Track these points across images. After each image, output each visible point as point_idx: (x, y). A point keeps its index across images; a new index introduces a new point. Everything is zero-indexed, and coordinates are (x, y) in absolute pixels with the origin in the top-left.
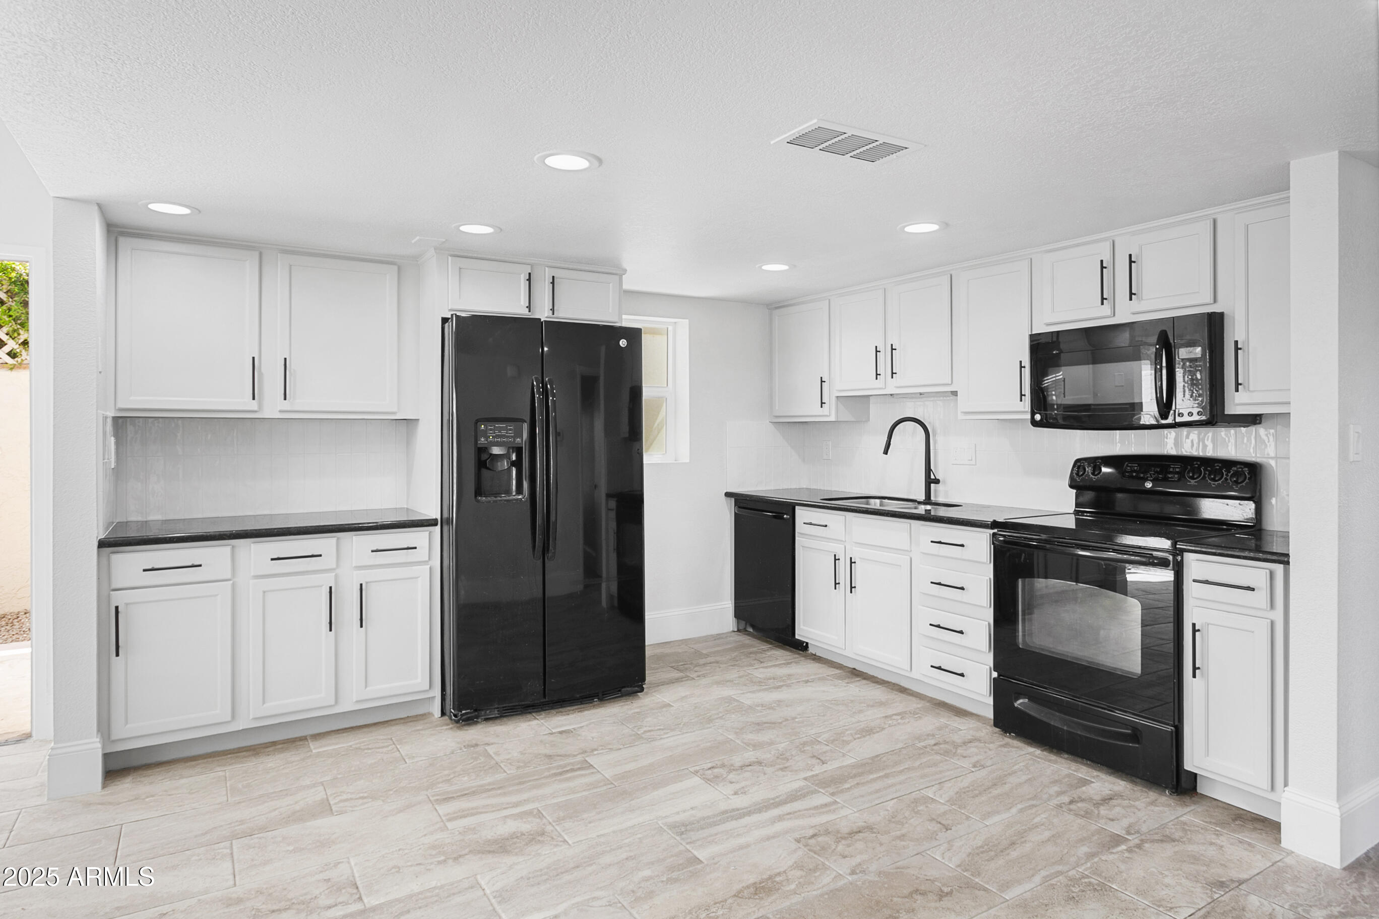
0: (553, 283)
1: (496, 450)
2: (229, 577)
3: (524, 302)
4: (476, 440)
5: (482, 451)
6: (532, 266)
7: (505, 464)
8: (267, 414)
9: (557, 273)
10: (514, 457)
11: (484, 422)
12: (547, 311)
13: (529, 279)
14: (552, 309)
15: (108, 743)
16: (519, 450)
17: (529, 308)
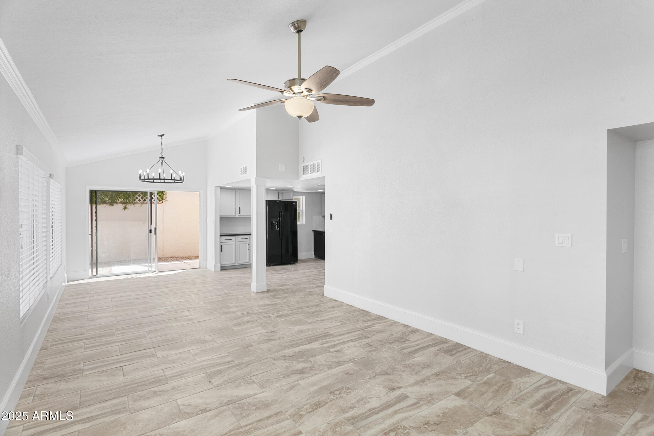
0: (282, 193)
1: (274, 222)
2: (235, 241)
3: (277, 197)
4: (271, 220)
5: (272, 222)
6: (278, 191)
7: (275, 224)
8: (237, 216)
9: (282, 192)
10: (276, 223)
11: (272, 217)
12: (281, 199)
13: (278, 193)
14: (282, 198)
15: (221, 265)
16: (277, 222)
17: (278, 198)
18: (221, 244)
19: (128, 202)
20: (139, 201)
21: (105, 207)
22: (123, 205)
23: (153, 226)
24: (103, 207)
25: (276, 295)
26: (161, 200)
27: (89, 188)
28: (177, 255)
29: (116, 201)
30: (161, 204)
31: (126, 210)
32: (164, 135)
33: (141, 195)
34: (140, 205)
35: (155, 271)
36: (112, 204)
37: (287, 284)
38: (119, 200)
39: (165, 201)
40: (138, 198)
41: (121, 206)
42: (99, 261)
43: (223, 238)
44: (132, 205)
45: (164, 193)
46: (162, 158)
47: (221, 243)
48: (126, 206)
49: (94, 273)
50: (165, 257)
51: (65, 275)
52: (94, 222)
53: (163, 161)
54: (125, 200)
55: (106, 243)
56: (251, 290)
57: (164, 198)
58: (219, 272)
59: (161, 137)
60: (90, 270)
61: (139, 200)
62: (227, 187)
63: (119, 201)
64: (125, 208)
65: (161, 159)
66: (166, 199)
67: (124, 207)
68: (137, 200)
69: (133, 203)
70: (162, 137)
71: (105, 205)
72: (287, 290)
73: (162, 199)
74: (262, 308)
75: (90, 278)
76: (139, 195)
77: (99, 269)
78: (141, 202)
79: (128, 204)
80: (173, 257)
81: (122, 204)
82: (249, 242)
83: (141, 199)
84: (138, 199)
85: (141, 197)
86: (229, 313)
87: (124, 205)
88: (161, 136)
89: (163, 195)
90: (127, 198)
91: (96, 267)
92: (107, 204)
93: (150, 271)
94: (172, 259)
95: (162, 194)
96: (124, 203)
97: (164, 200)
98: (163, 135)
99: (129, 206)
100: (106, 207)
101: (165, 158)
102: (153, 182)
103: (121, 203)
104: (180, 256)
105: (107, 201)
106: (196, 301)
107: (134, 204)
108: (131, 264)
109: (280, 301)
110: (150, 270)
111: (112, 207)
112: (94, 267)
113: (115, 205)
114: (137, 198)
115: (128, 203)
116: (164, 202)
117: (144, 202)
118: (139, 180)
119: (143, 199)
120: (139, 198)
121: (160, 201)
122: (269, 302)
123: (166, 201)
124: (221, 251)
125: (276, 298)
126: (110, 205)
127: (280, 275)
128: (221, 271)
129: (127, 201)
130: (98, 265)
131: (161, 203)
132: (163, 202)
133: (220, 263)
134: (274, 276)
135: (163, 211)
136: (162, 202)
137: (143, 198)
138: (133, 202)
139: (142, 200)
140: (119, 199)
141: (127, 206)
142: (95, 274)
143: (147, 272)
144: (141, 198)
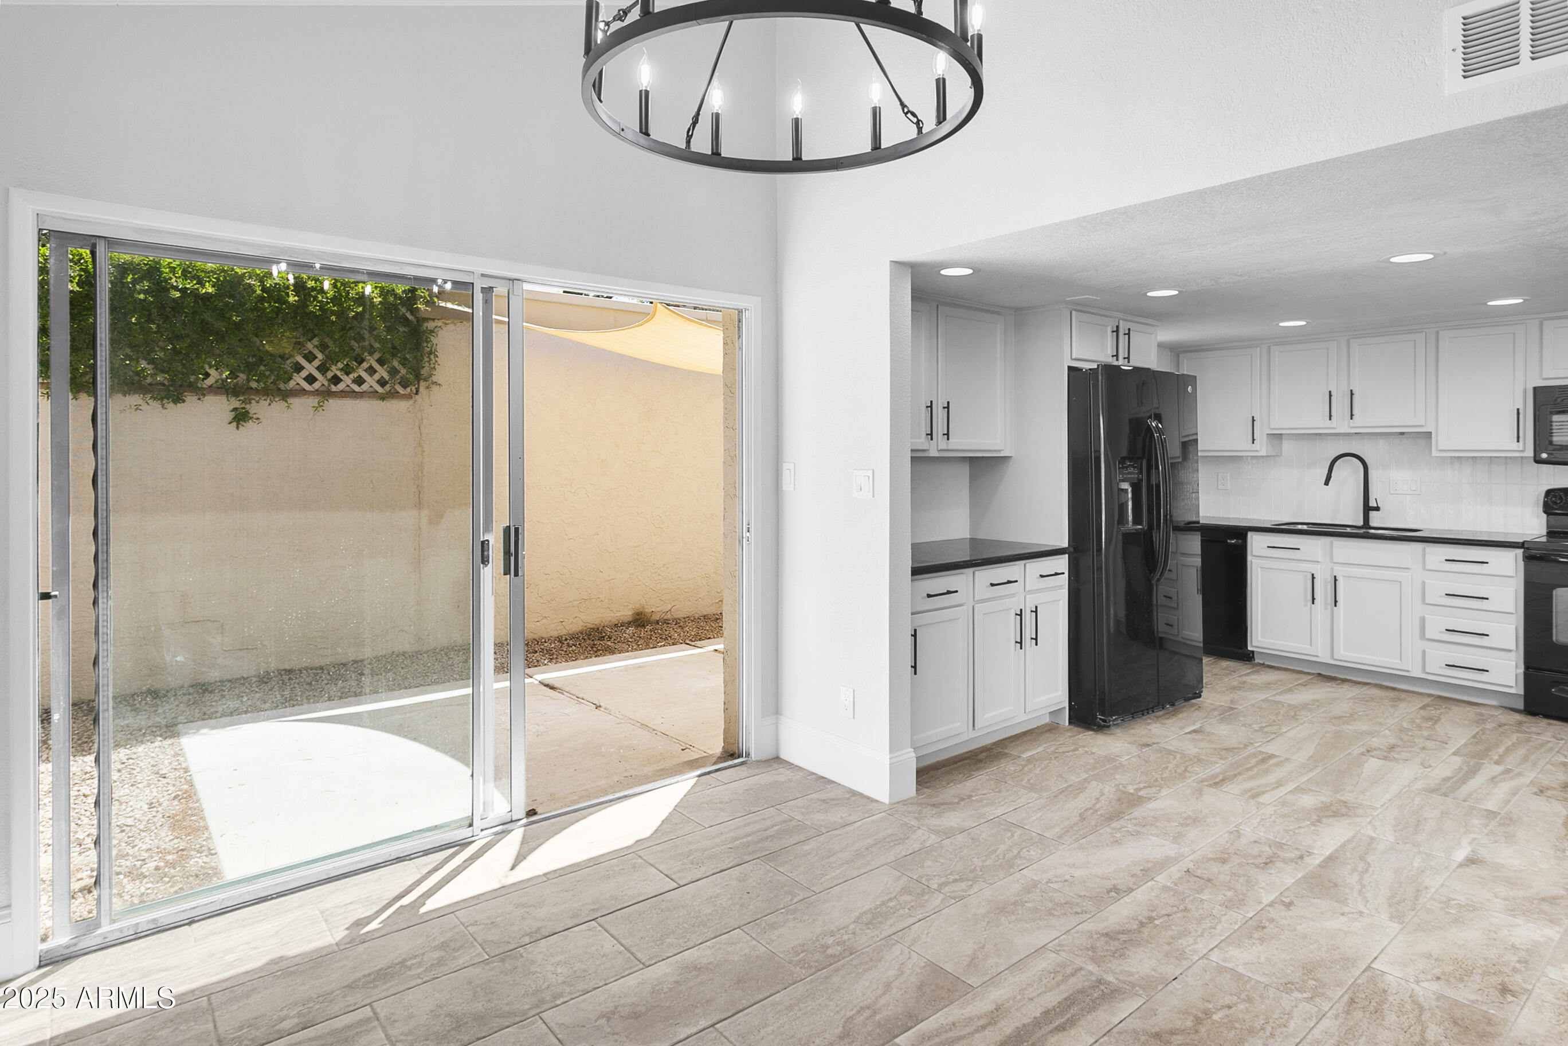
19: (254, 385)
20: (311, 384)
21: (138, 408)
22: (232, 399)
26: (412, 384)
29: (192, 378)
30: (411, 402)
31: (246, 427)
33: (320, 356)
34: (313, 401)
36: (171, 393)
38: (207, 375)
39: (428, 388)
40: (303, 368)
41: (220, 407)
44: (279, 405)
45: (427, 351)
48: (248, 407)
54: (242, 377)
57: (424, 372)
61: (311, 379)
63: (210, 381)
64: (241, 417)
66: (434, 379)
67: (235, 409)
68: (299, 379)
69: (279, 389)
71: (135, 399)
73: (418, 377)
76: (310, 352)
78: (317, 385)
79: (256, 398)
81: (224, 398)
83: (317, 374)
84: (304, 374)
85: (316, 363)
87: (235, 403)
89: (422, 357)
90: (250, 368)
92: (148, 396)
95: (418, 355)
96: (237, 391)
97: (426, 380)
99: (260, 407)
100: (144, 407)
103: (222, 389)
105: (149, 380)
107: (286, 395)
113: (191, 399)
114: (299, 368)
115: (257, 391)
116: (421, 390)
117: (334, 388)
119: (330, 375)
120: (310, 368)
121: (404, 384)
123: (433, 387)
126: (162, 399)
129: (248, 380)
131: (408, 397)
132: (418, 390)
135: (421, 435)
136: (413, 389)
137: (328, 369)
138: (282, 386)
139: (321, 380)
140: (212, 372)
141: (253, 408)
144: (318, 368)
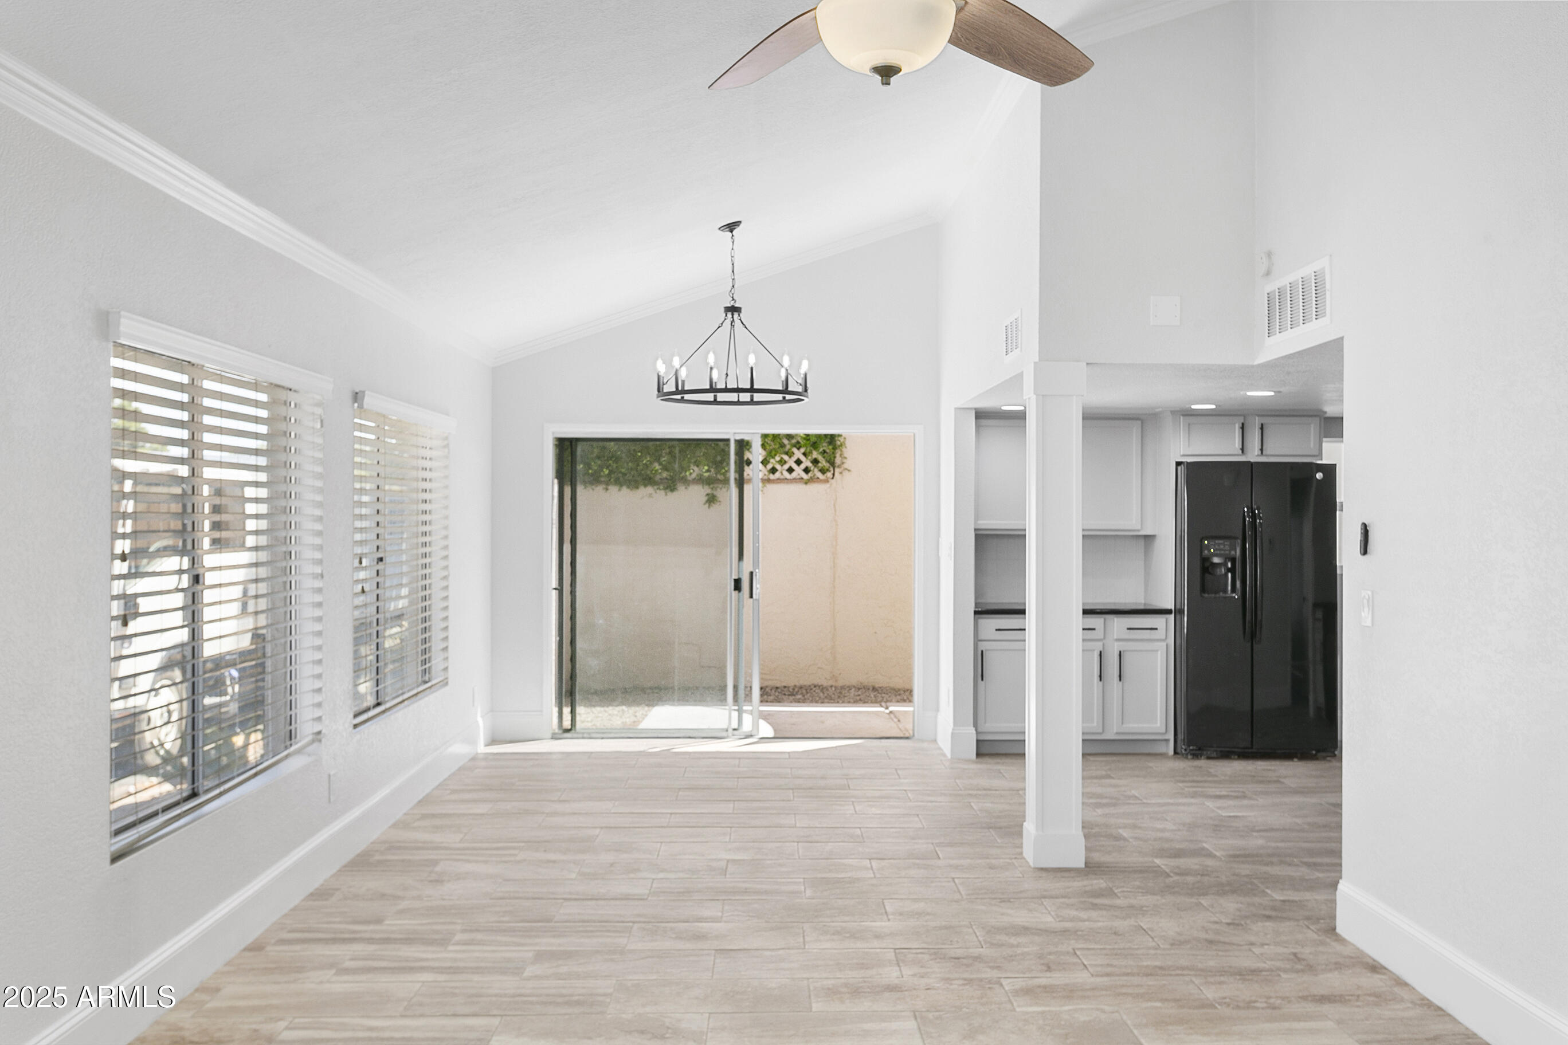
0: (1261, 427)
1: (1216, 560)
3: (1238, 445)
4: (1201, 552)
5: (1206, 560)
6: (1240, 419)
7: (1223, 570)
9: (1265, 420)
10: (1229, 565)
11: (1207, 538)
12: (1257, 451)
13: (1243, 428)
14: (1262, 450)
15: (977, 733)
16: (1233, 560)
17: (1242, 450)
18: (983, 646)
19: (719, 477)
21: (650, 495)
22: (706, 487)
23: (747, 566)
24: (642, 498)
25: (1110, 893)
26: (828, 470)
27: (553, 433)
28: (881, 681)
29: (682, 475)
30: (828, 485)
31: (715, 507)
32: (741, 225)
35: (751, 736)
36: (670, 486)
37: (1203, 849)
38: (693, 471)
39: (840, 470)
41: (697, 493)
42: (579, 680)
43: (990, 624)
45: (838, 443)
46: (733, 310)
47: (980, 643)
48: (714, 493)
49: (567, 723)
50: (840, 684)
51: (480, 720)
52: (567, 548)
53: (737, 322)
54: (715, 470)
55: (601, 621)
56: (1021, 853)
57: (838, 461)
58: (969, 761)
59: (732, 232)
60: (556, 710)
62: (1004, 408)
63: (694, 475)
64: (711, 500)
65: (729, 315)
66: (845, 466)
67: (708, 495)
70: (734, 232)
71: (650, 489)
72: (1176, 878)
73: (832, 464)
74: (1002, 938)
75: (554, 737)
77: (580, 710)
79: (720, 486)
80: (866, 688)
81: (703, 484)
82: (1100, 644)
86: (854, 936)
87: (707, 490)
88: (731, 227)
89: (834, 448)
90: (717, 465)
91: (572, 700)
92: (655, 487)
93: (735, 732)
94: (859, 693)
95: (831, 447)
96: (709, 482)
97: (839, 467)
98: (737, 224)
99: (722, 493)
101: (743, 310)
102: (715, 402)
103: (700, 480)
104: (892, 685)
105: (658, 477)
106: (783, 869)
108: (674, 701)
109: (1100, 924)
110: (735, 730)
111: (673, 497)
112: (567, 706)
113: (681, 488)
115: (720, 481)
116: (837, 474)
117: (772, 477)
118: (658, 397)
119: (770, 466)
121: (823, 471)
122: (1050, 919)
123: (846, 473)
124: (981, 673)
125: (1095, 907)
126: (666, 489)
127: (1210, 804)
128: (979, 760)
129: (716, 474)
130: (578, 697)
131: (827, 481)
132: (834, 475)
133: (975, 725)
134: (1178, 804)
135: (835, 511)
136: (829, 474)
140: (693, 467)
141: (719, 494)
142: (569, 727)
143: (724, 734)
